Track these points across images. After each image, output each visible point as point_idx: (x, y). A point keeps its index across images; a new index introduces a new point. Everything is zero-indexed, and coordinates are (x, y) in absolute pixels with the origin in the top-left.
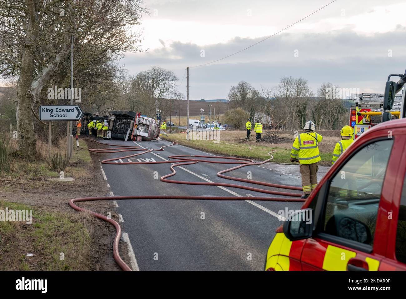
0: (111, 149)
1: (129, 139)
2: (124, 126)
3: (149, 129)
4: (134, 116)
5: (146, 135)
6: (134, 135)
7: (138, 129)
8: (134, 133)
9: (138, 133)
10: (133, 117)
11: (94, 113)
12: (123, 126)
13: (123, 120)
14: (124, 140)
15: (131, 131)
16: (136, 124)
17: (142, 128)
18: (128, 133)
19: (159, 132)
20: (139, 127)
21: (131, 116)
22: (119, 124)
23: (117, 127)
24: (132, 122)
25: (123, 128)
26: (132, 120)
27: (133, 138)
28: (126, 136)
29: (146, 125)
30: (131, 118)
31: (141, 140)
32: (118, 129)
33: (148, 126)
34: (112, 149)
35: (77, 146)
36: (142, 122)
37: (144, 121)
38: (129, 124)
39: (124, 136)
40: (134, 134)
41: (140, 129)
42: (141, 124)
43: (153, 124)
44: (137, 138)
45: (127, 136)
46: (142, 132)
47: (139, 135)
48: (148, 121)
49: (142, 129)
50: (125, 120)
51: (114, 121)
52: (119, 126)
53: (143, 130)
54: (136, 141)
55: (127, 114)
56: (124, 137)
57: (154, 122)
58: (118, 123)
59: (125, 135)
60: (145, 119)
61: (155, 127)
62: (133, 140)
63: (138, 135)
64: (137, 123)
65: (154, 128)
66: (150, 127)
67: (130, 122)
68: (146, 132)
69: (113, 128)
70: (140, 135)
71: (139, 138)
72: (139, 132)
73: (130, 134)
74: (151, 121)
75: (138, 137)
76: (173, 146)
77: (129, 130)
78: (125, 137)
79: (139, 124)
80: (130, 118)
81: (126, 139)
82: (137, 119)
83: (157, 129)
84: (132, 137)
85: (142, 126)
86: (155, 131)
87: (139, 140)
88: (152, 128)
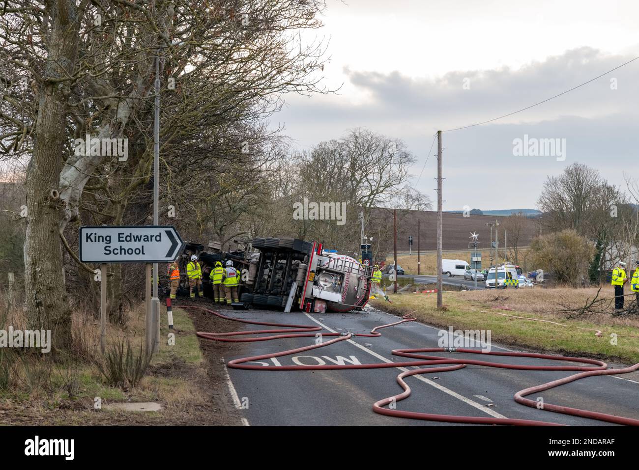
0: (251, 333)
1: (295, 309)
2: (283, 276)
3: (344, 284)
4: (306, 252)
5: (337, 298)
6: (306, 299)
7: (316, 283)
8: (307, 294)
9: (317, 293)
10: (305, 254)
11: (210, 245)
12: (278, 276)
13: (279, 261)
14: (281, 309)
15: (300, 289)
16: (313, 272)
17: (326, 281)
18: (293, 292)
19: (368, 290)
20: (319, 279)
21: (299, 252)
22: (271, 271)
23: (266, 277)
24: (302, 265)
25: (279, 281)
26: (302, 260)
27: (304, 306)
28: (286, 300)
29: (337, 273)
30: (300, 255)
31: (324, 311)
32: (268, 282)
33: (342, 275)
34: (254, 333)
35: (170, 324)
36: (327, 266)
37: (332, 263)
38: (296, 271)
39: (282, 300)
40: (306, 296)
41: (322, 283)
42: (324, 272)
43: (354, 271)
44: (313, 306)
45: (290, 301)
46: (327, 290)
47: (318, 297)
48: (340, 263)
49: (326, 284)
50: (284, 261)
51: (257, 265)
52: (269, 276)
53: (329, 285)
54: (311, 312)
55: (288, 246)
56: (284, 302)
57: (356, 266)
58: (267, 267)
59: (285, 297)
60: (335, 259)
61: (359, 279)
62: (304, 310)
63: (316, 299)
64: (314, 267)
65: (356, 281)
66: (345, 277)
67: (298, 265)
68: (335, 290)
69: (254, 282)
70: (322, 297)
71: (318, 306)
73: (297, 297)
74: (347, 264)
75: (316, 302)
76: (402, 326)
77: (295, 286)
78: (286, 303)
79: (319, 271)
80: (296, 255)
81: (288, 309)
82: (315, 257)
83: (363, 283)
84: (301, 302)
85: (327, 276)
86: (358, 288)
87: (318, 310)
88: (350, 281)
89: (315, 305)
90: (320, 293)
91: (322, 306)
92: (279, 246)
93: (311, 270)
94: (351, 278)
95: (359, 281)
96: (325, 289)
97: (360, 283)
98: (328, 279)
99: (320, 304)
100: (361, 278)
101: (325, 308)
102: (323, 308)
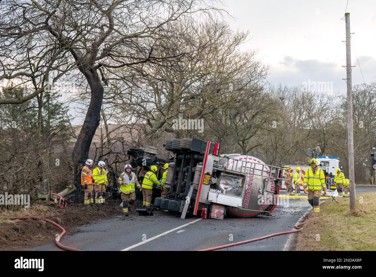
1: (190, 214)
3: (246, 187)
5: (236, 202)
6: (202, 204)
7: (215, 186)
8: (202, 198)
9: (214, 196)
11: (146, 149)
12: (185, 179)
16: (208, 174)
17: (226, 184)
18: (189, 196)
20: (217, 182)
21: (198, 153)
24: (199, 167)
26: (199, 162)
27: (200, 212)
29: (238, 175)
31: (222, 217)
33: (243, 176)
36: (225, 167)
37: (231, 165)
39: (180, 205)
40: (200, 201)
41: (222, 186)
42: (222, 174)
43: (257, 172)
44: (209, 212)
46: (227, 194)
47: (214, 201)
48: (240, 164)
49: (227, 187)
54: (207, 218)
55: (187, 147)
57: (259, 167)
60: (233, 160)
61: (264, 181)
62: (199, 216)
63: (212, 203)
64: (209, 169)
65: (261, 184)
66: (248, 179)
68: (238, 194)
69: (171, 185)
70: (218, 202)
71: (216, 212)
72: (216, 195)
73: (193, 200)
74: (249, 165)
75: (214, 207)
77: (191, 189)
78: (182, 209)
79: (217, 174)
81: (183, 216)
82: (211, 159)
83: (270, 186)
84: (196, 207)
85: (228, 179)
86: (263, 190)
87: (215, 216)
88: (254, 184)
89: (212, 210)
90: (217, 197)
91: (219, 211)
92: (180, 147)
93: (206, 172)
94: (255, 181)
95: (264, 183)
96: (224, 192)
97: (266, 185)
98: (229, 182)
99: (217, 209)
100: (267, 180)
101: (224, 214)
102: (221, 214)
